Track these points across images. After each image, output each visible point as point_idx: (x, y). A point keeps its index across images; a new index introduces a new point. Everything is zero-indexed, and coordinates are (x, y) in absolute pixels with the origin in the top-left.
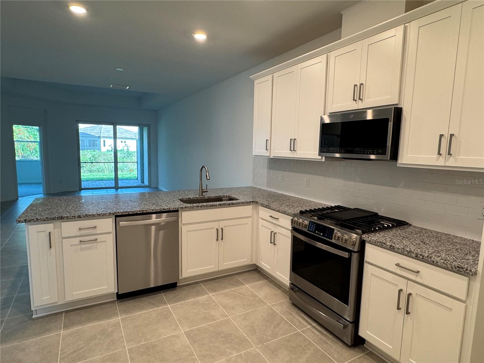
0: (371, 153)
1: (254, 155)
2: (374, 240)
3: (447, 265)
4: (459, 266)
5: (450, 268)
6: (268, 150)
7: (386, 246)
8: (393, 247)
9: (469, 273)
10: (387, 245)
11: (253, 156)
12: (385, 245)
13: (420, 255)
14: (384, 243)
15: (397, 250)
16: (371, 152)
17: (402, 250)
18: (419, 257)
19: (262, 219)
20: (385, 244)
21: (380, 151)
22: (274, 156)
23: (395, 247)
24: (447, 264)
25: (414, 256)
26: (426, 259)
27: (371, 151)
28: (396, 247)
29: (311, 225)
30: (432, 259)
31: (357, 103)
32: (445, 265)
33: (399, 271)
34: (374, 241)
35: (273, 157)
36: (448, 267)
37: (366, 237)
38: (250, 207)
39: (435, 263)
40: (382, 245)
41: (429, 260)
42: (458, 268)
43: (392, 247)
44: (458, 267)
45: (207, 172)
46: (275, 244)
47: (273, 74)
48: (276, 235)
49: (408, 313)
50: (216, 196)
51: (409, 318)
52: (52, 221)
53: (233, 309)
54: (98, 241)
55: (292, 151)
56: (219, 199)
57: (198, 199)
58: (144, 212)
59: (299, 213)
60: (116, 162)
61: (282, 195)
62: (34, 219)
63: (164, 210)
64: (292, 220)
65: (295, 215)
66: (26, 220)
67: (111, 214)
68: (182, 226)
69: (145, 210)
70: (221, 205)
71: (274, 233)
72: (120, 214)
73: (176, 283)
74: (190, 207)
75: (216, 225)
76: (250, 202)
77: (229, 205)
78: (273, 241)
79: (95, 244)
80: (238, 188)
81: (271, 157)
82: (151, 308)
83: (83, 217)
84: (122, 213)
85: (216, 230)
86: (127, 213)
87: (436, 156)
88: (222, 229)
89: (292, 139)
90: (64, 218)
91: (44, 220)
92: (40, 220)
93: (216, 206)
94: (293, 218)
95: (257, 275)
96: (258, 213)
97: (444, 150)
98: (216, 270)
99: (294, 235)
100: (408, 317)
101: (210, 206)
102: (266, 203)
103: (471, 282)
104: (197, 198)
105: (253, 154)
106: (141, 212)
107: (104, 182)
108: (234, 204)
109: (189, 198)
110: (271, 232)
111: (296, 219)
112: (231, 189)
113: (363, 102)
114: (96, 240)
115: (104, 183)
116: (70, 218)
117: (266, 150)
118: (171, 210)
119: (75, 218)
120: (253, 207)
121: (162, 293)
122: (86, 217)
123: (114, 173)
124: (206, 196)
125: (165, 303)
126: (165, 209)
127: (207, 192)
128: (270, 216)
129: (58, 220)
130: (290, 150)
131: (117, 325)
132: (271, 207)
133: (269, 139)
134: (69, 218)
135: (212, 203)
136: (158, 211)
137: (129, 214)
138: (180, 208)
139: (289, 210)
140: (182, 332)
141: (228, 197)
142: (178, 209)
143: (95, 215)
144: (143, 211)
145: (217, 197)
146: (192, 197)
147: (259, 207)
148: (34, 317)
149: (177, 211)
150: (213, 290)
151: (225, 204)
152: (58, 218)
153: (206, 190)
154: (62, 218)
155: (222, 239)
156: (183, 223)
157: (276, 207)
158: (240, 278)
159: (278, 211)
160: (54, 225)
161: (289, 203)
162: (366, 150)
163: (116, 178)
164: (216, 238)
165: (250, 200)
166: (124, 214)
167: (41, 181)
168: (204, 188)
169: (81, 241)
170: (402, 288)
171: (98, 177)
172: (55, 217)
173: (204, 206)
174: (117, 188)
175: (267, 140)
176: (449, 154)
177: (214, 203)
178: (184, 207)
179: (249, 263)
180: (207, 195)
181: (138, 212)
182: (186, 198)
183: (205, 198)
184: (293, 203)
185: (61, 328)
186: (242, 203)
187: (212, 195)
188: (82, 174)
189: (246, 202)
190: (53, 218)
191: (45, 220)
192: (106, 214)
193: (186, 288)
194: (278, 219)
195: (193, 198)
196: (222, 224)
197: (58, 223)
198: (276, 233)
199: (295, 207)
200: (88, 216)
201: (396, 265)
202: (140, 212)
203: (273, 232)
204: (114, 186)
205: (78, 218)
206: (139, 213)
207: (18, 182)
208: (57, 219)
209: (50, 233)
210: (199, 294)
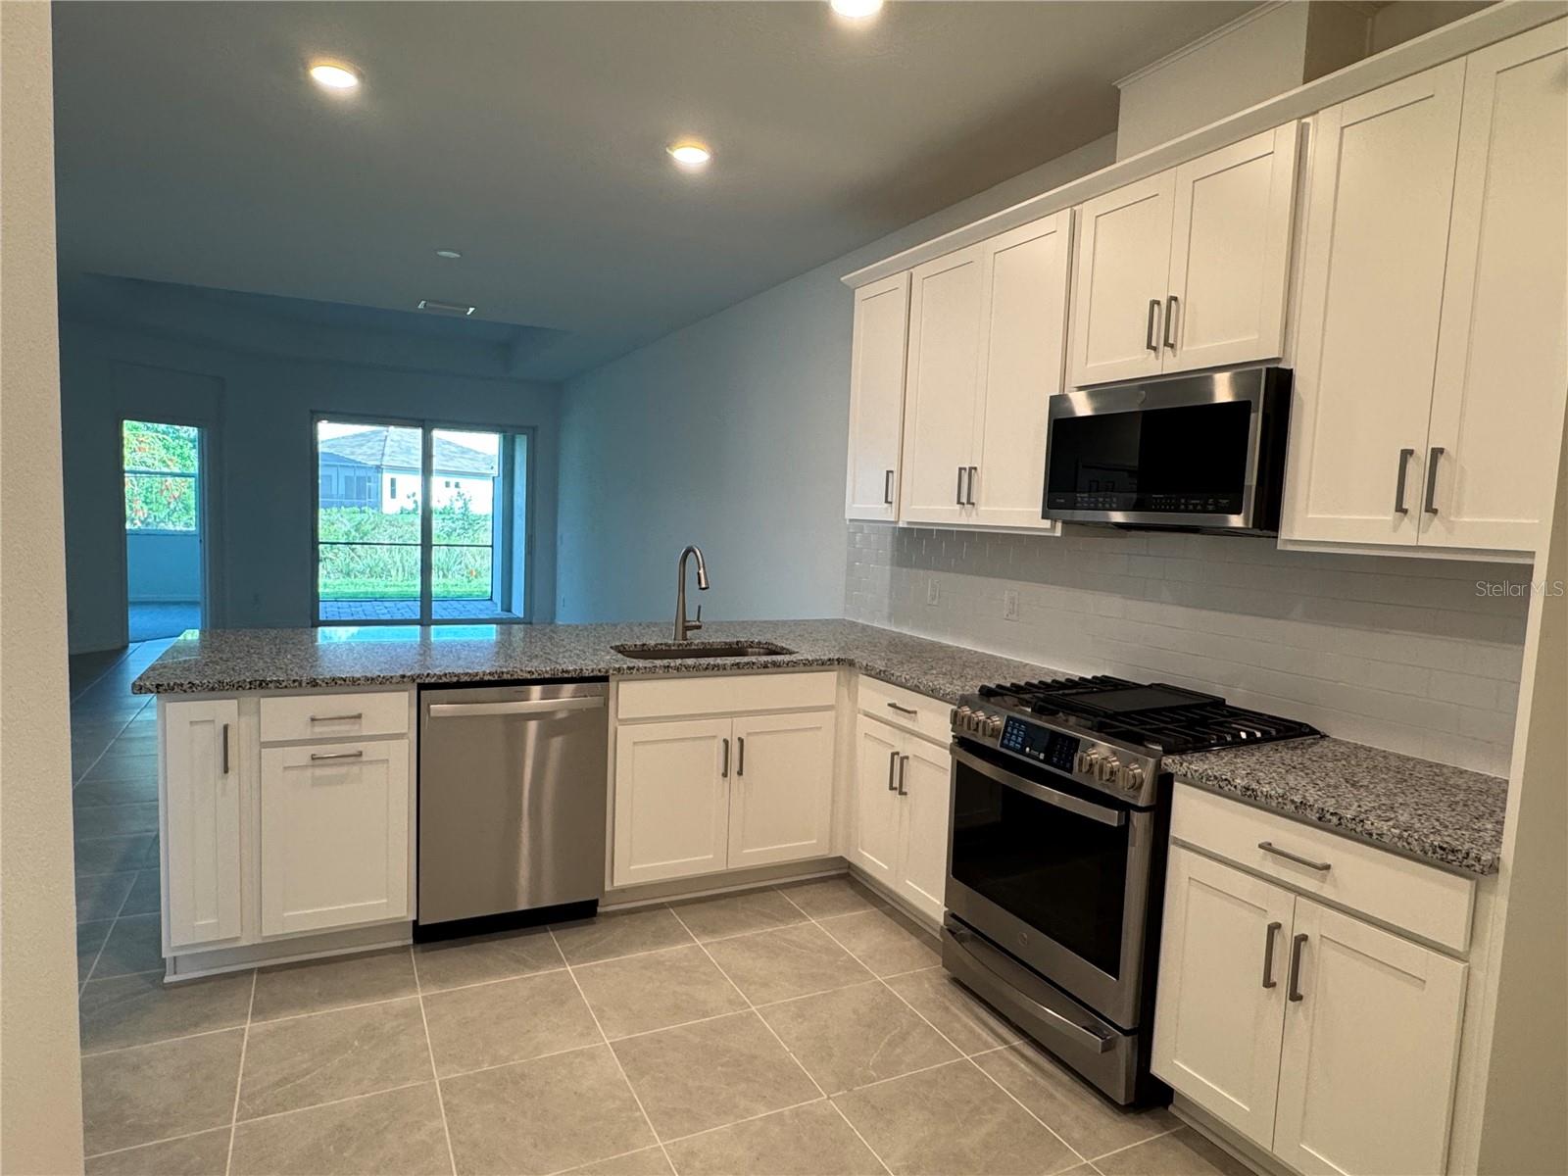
0: (1199, 507)
1: (851, 520)
2: (1196, 771)
3: (1409, 844)
4: (1445, 846)
5: (1419, 852)
6: (891, 503)
7: (1233, 788)
8: (1253, 790)
9: (1473, 865)
10: (1235, 787)
11: (848, 522)
12: (1229, 786)
13: (1332, 814)
14: (1226, 780)
15: (1263, 800)
16: (1197, 504)
17: (1280, 800)
18: (1330, 821)
19: (867, 715)
20: (1229, 782)
21: (1225, 501)
22: (909, 523)
23: (1259, 794)
24: (1410, 840)
25: (1314, 818)
26: (1349, 825)
27: (1198, 502)
28: (1262, 792)
29: (1013, 729)
30: (1366, 827)
31: (1161, 354)
32: (1405, 844)
33: (1270, 867)
34: (1197, 774)
35: (906, 526)
36: (1411, 850)
37: (1175, 764)
38: (829, 679)
39: (1375, 837)
40: (1220, 787)
41: (1359, 829)
42: (1442, 852)
43: (1249, 793)
44: (1441, 848)
45: (701, 565)
46: (905, 794)
47: (912, 270)
48: (908, 762)
49: (1295, 996)
50: (726, 643)
51: (1299, 1014)
52: (235, 693)
53: (766, 985)
54: (364, 758)
55: (963, 504)
56: (736, 650)
57: (673, 648)
58: (505, 677)
59: (977, 692)
60: (426, 545)
61: (933, 644)
62: (182, 685)
63: (566, 675)
64: (955, 715)
65: (964, 701)
66: (161, 685)
67: (405, 680)
68: (619, 728)
69: (508, 673)
70: (739, 668)
71: (902, 759)
72: (433, 681)
73: (594, 903)
74: (645, 668)
75: (724, 729)
76: (829, 660)
77: (766, 667)
78: (896, 784)
79: (355, 769)
80: (797, 623)
81: (901, 525)
82: (515, 971)
83: (324, 685)
84: (440, 677)
85: (722, 745)
86: (455, 679)
87: (1390, 515)
88: (741, 741)
89: (965, 469)
90: (267, 684)
91: (211, 686)
92: (199, 688)
93: (725, 669)
94: (959, 707)
95: (847, 894)
96: (853, 697)
97: (1414, 499)
98: (720, 868)
99: (961, 760)
100: (1295, 1012)
101: (707, 668)
102: (880, 665)
103: (1480, 893)
104: (670, 646)
105: (848, 516)
106: (496, 678)
107: (387, 604)
108: (779, 666)
109: (644, 645)
110: (893, 755)
111: (967, 710)
112: (776, 624)
113: (1178, 352)
114: (360, 754)
115: (386, 608)
116: (286, 687)
117: (887, 502)
118: (587, 675)
119: (300, 685)
120: (838, 678)
121: (552, 930)
122: (333, 684)
123: (418, 581)
124: (696, 642)
125: (559, 961)
126: (567, 672)
127: (699, 627)
128: (890, 705)
129: (250, 688)
130: (959, 502)
131: (410, 1015)
132: (893, 675)
133: (895, 468)
134: (284, 684)
135: (712, 661)
136: (547, 676)
137: (458, 682)
138: (615, 669)
139: (948, 685)
140: (606, 1045)
141: (765, 646)
142: (607, 672)
143: (359, 679)
144: (502, 673)
145: (730, 644)
146: (653, 643)
147: (858, 676)
148: (167, 979)
149: (605, 679)
150: (705, 930)
151: (753, 663)
152: (250, 683)
153: (697, 623)
154: (262, 685)
155: (740, 773)
156: (619, 717)
157: (908, 677)
158: (793, 900)
159: (916, 689)
160: (238, 703)
161: (949, 668)
162: (1183, 501)
163: (426, 595)
164: (722, 770)
165: (831, 656)
166: (444, 680)
167: (198, 596)
168: (691, 617)
169: (313, 758)
170: (1279, 921)
171: (370, 589)
172: (245, 681)
173: (687, 667)
174: (425, 620)
175: (888, 472)
176: (1430, 509)
177: (719, 661)
178: (625, 666)
179: (823, 851)
180: (697, 639)
181: (486, 678)
182: (635, 645)
183: (693, 647)
184: (964, 666)
185: (247, 1014)
186: (804, 664)
187: (718, 639)
188: (321, 581)
189: (817, 660)
190: (238, 682)
191: (213, 689)
192: (391, 677)
193: (626, 920)
194: (915, 712)
195: (656, 645)
196: (741, 727)
197: (250, 699)
198: (907, 758)
199: (969, 677)
200: (339, 682)
201: (1260, 846)
202: (491, 678)
203: (898, 753)
204: (418, 617)
205: (309, 686)
206: (489, 681)
207: (131, 597)
208: (248, 687)
209: (226, 728)
210: (662, 938)
